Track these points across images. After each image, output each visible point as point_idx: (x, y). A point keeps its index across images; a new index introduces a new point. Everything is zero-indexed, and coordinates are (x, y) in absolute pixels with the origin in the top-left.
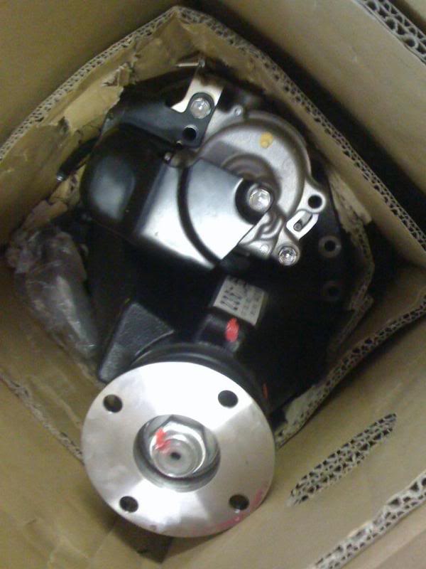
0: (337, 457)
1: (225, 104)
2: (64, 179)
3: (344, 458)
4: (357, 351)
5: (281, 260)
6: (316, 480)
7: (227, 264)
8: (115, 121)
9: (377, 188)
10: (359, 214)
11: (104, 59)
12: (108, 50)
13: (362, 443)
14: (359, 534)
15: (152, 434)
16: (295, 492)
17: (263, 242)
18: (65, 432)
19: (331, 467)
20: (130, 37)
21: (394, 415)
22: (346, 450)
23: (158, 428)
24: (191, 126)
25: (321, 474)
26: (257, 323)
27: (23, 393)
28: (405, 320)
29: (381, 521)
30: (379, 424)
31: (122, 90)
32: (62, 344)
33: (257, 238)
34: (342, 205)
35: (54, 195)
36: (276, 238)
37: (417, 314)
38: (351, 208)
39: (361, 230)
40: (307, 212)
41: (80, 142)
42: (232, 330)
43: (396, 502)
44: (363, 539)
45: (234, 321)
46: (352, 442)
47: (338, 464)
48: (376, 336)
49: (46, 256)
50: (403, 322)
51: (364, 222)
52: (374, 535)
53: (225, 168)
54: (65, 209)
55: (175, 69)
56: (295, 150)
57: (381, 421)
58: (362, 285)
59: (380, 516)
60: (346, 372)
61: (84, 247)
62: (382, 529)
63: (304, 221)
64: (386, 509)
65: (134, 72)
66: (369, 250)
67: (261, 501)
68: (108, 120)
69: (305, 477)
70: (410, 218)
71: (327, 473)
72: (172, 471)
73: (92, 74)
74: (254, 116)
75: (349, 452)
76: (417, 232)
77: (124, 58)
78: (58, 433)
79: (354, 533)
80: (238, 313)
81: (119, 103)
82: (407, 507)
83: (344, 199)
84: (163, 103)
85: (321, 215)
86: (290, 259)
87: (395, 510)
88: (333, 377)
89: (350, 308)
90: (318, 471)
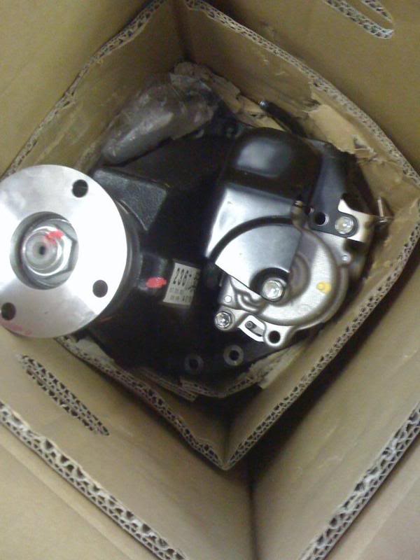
0: (62, 391)
1: (351, 246)
2: (262, 108)
3: (62, 397)
4: (151, 393)
5: (219, 315)
6: (40, 376)
7: (211, 268)
8: (323, 150)
9: (296, 389)
10: (266, 377)
11: (378, 134)
12: (386, 138)
13: (78, 411)
14: (17, 420)
15: (58, 227)
16: (26, 359)
17: (233, 297)
18: (37, 144)
19: (53, 387)
20: (401, 156)
21: (108, 434)
22: (70, 397)
23: (64, 231)
24: (327, 219)
25: (45, 380)
26: (165, 303)
27: (68, 100)
28: (184, 431)
29: (31, 436)
30: (96, 422)
31: (352, 152)
32: (111, 125)
33: (237, 292)
34: (272, 361)
35: (245, 99)
36: (239, 307)
37: (190, 441)
38: (272, 369)
39: (253, 381)
40: (264, 332)
41: (298, 118)
42: (156, 282)
43: (49, 445)
44: (13, 423)
45: (165, 283)
46: (78, 402)
47: (56, 392)
48: (167, 409)
49: (189, 99)
50: (182, 429)
51: (259, 383)
52: (18, 433)
53: (296, 255)
54: (235, 111)
55: (375, 196)
56: (319, 313)
57: (100, 424)
58: (205, 389)
59: (36, 435)
60: (131, 387)
61: (202, 133)
62: (25, 438)
63: (255, 330)
64: (42, 439)
65: (369, 161)
66: (236, 390)
67: (12, 330)
68: (323, 144)
69: (40, 366)
70: (274, 421)
71: (47, 385)
72: (28, 250)
73: (363, 126)
74: (344, 273)
75: (68, 400)
76: (262, 429)
77: (380, 152)
78: (36, 137)
79: (17, 415)
80: (171, 285)
81: (339, 151)
82: (47, 456)
83: (278, 362)
84: (346, 192)
85: (263, 344)
86: (220, 322)
87: (42, 446)
88: (125, 377)
89: (183, 381)
90: (47, 376)
